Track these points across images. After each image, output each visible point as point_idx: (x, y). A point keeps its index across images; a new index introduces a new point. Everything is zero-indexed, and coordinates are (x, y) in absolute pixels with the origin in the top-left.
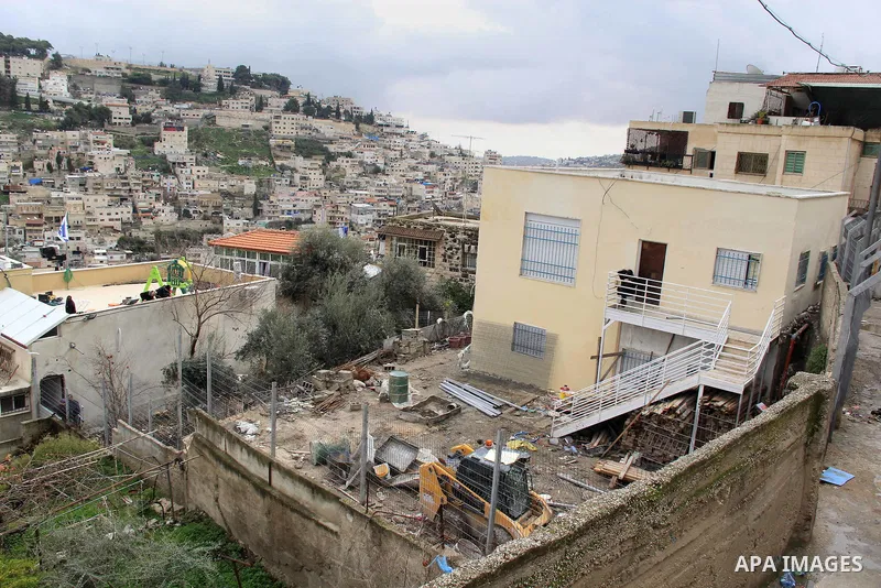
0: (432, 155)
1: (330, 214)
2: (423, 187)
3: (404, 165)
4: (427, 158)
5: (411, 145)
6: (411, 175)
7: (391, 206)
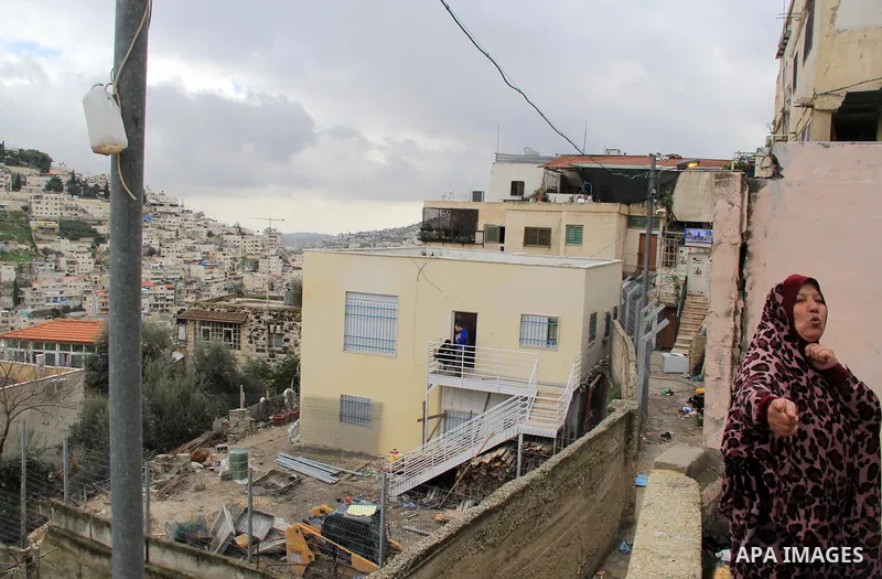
0: (210, 234)
1: (103, 300)
2: (202, 267)
3: (180, 245)
4: (205, 237)
5: (186, 224)
6: (188, 256)
7: (169, 289)
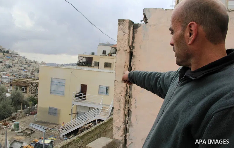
0: (26, 62)
2: (24, 71)
3: (18, 65)
4: (25, 63)
5: (20, 60)
6: (20, 68)
7: (14, 77)
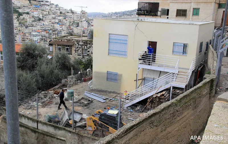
1: (22, 37)
2: (58, 25)
3: (50, 17)
4: (59, 14)
5: (52, 9)
6: (53, 21)
7: (47, 33)
